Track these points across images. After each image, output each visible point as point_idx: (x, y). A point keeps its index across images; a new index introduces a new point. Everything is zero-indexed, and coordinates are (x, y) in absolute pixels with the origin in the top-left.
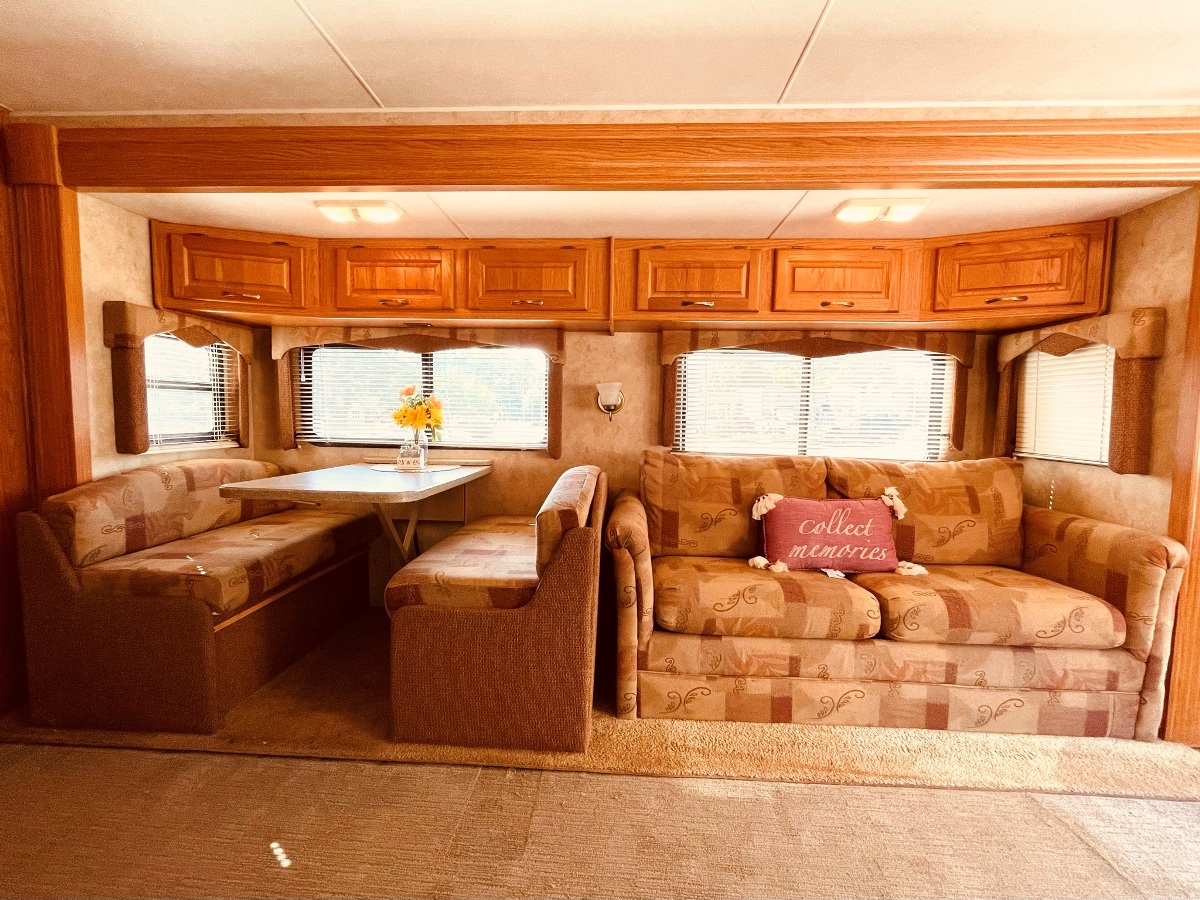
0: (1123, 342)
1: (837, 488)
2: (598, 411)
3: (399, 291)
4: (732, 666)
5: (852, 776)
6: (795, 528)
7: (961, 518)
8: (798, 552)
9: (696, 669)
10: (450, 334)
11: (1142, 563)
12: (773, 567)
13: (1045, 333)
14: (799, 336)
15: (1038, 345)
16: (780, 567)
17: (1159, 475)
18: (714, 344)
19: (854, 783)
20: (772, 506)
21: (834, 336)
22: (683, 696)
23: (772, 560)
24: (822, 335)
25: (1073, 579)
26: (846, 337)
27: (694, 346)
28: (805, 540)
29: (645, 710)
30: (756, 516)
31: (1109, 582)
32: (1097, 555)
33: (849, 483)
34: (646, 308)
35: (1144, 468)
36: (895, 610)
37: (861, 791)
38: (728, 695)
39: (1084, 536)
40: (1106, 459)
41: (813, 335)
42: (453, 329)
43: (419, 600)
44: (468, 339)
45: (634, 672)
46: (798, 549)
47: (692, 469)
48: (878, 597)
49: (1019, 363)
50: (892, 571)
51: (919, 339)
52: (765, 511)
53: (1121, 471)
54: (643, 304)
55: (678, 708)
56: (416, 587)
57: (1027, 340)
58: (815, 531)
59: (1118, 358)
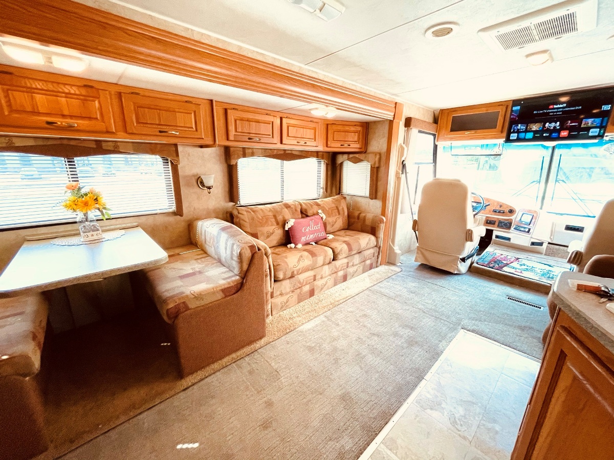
0: (373, 163)
1: (304, 212)
2: (198, 188)
3: (64, 116)
4: (298, 285)
5: (337, 303)
6: (301, 230)
7: (336, 217)
8: (303, 239)
9: (288, 290)
10: (96, 144)
11: (379, 224)
12: (297, 246)
13: (351, 156)
14: (282, 152)
15: (349, 159)
16: (300, 246)
17: (379, 199)
18: (253, 154)
19: (339, 304)
20: (293, 224)
21: (293, 152)
22: (285, 302)
23: (296, 244)
24: (289, 152)
25: (363, 230)
26: (297, 153)
27: (244, 156)
28: (305, 235)
29: (274, 313)
30: (287, 229)
31: (371, 229)
32: (368, 222)
33: (308, 210)
34: (233, 139)
35: (376, 198)
36: (337, 251)
37: (341, 305)
38: (298, 296)
39: (365, 217)
40: (368, 194)
41: (287, 152)
42: (98, 142)
43: (187, 308)
44: (112, 148)
45: (270, 300)
46: (303, 238)
47: (257, 213)
48: (331, 248)
49: (341, 164)
50: (326, 239)
51: (317, 154)
52: (290, 226)
53: (372, 199)
54: (231, 138)
55: (284, 306)
56: (184, 303)
57: (346, 156)
58: (307, 230)
59: (371, 167)
